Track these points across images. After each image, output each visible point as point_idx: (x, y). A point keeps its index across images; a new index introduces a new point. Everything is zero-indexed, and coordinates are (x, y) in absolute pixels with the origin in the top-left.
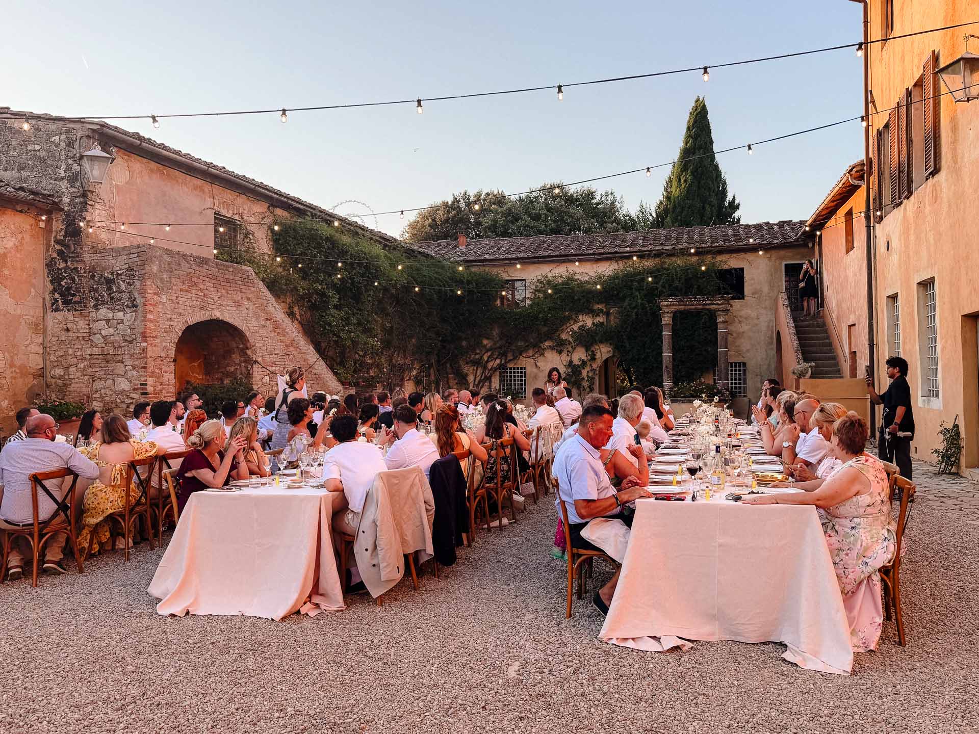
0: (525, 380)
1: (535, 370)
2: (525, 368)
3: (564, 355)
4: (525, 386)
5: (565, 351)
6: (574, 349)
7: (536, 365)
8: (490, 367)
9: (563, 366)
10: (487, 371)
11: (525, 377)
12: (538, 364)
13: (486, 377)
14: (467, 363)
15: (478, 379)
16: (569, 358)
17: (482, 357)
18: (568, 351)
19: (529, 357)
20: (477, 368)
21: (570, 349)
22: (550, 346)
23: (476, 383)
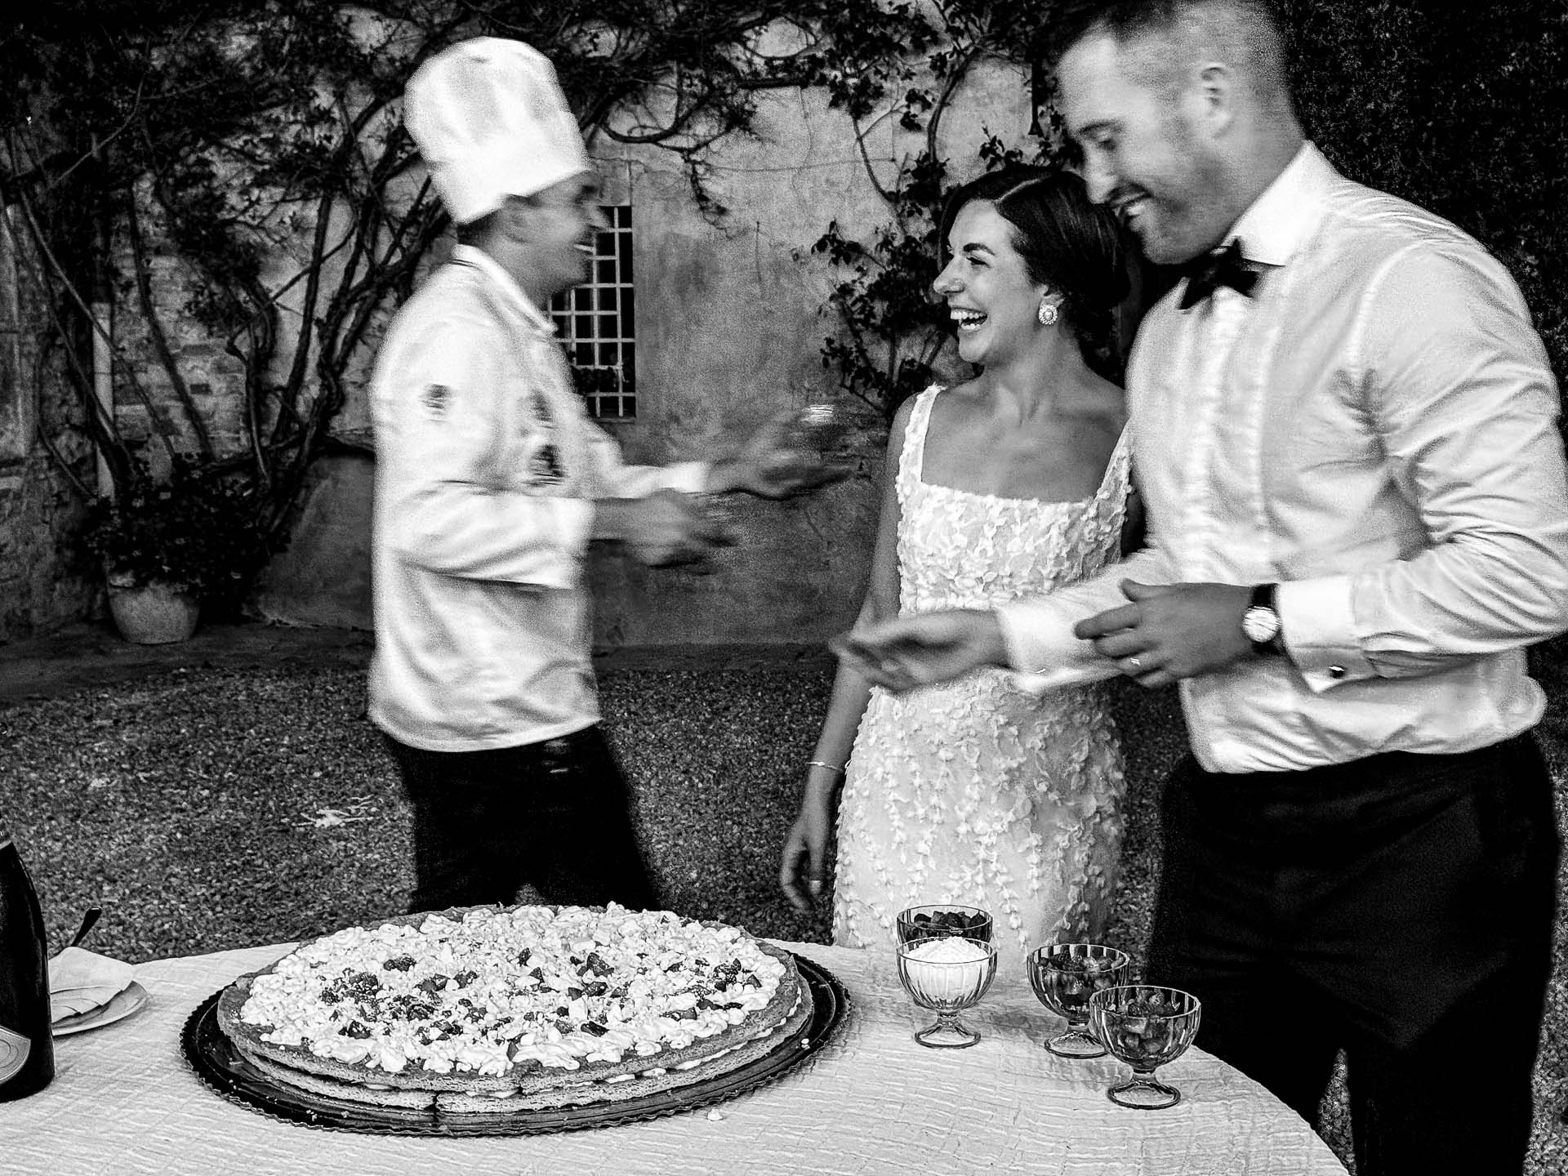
0: (628, 295)
1: (693, 227)
2: (626, 216)
3: (883, 119)
4: (629, 331)
5: (896, 89)
6: (954, 75)
7: (701, 197)
8: (403, 210)
9: (876, 203)
10: (385, 239)
11: (627, 276)
12: (714, 187)
13: (374, 270)
14: (261, 182)
15: (329, 287)
16: (917, 144)
17: (350, 143)
18: (912, 97)
19: (654, 140)
20: (324, 214)
21: (928, 83)
22: (790, 62)
23: (321, 310)
